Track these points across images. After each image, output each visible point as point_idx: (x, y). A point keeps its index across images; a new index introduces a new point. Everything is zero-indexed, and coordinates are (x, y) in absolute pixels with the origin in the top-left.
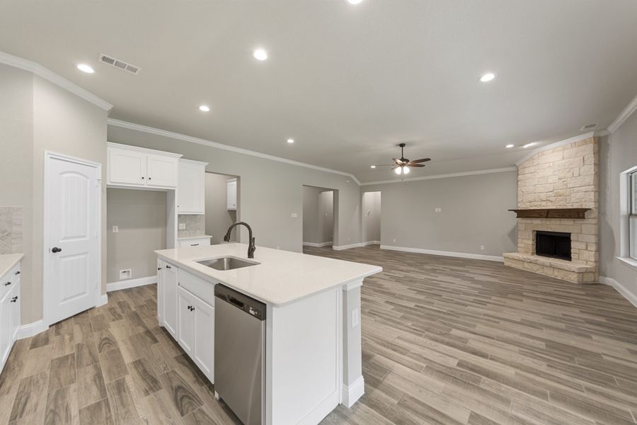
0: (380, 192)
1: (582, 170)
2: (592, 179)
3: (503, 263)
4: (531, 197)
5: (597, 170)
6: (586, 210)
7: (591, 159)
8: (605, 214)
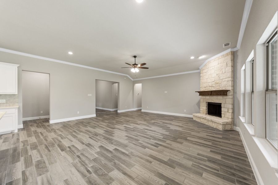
0: (141, 84)
1: (226, 70)
2: (230, 74)
3: (192, 118)
4: (205, 85)
5: (233, 69)
6: (227, 91)
7: (230, 64)
8: (236, 93)
